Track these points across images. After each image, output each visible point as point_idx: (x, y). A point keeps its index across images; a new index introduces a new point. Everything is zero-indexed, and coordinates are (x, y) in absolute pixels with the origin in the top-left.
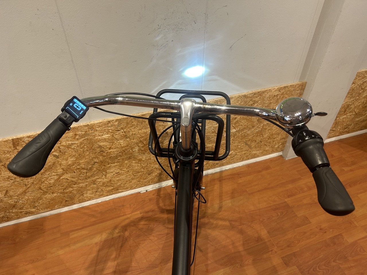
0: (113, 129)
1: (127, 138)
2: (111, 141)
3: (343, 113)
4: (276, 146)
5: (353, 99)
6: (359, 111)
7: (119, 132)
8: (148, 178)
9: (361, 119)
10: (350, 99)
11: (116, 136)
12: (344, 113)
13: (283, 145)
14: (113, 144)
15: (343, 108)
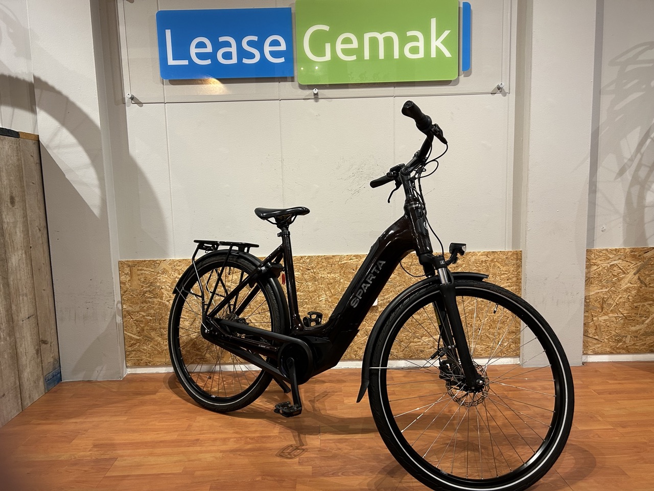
1: (315, 281)
2: (300, 281)
3: (600, 311)
4: (506, 344)
5: (607, 290)
6: (628, 313)
9: (640, 330)
10: (601, 289)
11: (306, 276)
12: (602, 311)
13: (517, 345)
15: (596, 301)
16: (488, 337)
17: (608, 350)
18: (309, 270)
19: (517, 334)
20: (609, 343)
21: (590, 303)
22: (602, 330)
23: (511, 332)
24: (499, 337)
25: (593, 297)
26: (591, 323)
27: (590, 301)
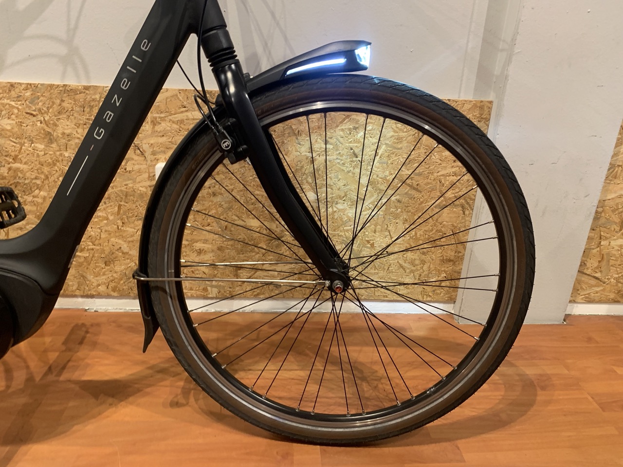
0: (20, 107)
1: (51, 141)
2: (16, 139)
7: (34, 119)
8: (104, 274)
13: (453, 283)
14: (21, 148)
15: (613, 211)
16: (401, 266)
17: (612, 296)
18: (34, 116)
19: (457, 263)
20: (617, 285)
21: (603, 215)
22: (612, 262)
23: (446, 260)
24: (422, 268)
25: (612, 203)
26: (595, 251)
27: (603, 211)
